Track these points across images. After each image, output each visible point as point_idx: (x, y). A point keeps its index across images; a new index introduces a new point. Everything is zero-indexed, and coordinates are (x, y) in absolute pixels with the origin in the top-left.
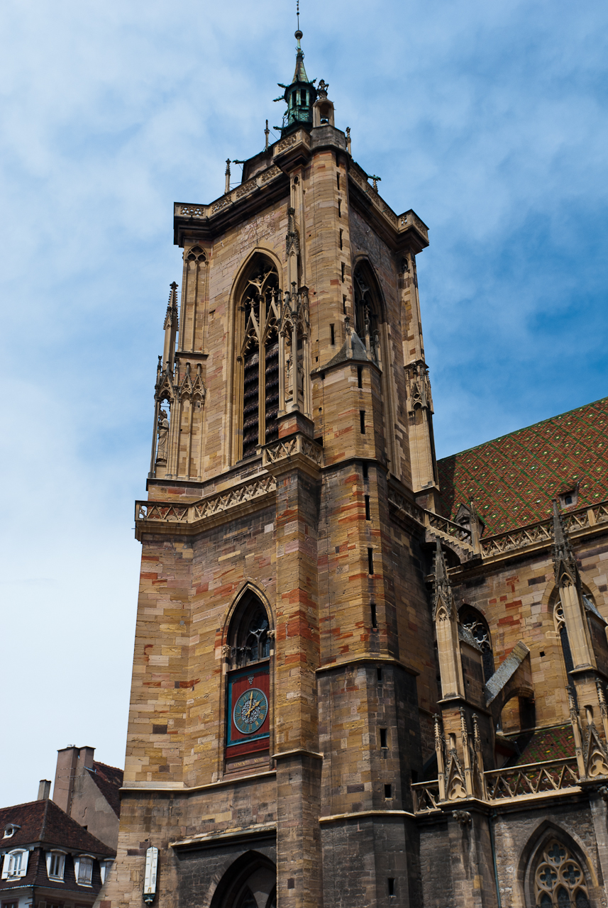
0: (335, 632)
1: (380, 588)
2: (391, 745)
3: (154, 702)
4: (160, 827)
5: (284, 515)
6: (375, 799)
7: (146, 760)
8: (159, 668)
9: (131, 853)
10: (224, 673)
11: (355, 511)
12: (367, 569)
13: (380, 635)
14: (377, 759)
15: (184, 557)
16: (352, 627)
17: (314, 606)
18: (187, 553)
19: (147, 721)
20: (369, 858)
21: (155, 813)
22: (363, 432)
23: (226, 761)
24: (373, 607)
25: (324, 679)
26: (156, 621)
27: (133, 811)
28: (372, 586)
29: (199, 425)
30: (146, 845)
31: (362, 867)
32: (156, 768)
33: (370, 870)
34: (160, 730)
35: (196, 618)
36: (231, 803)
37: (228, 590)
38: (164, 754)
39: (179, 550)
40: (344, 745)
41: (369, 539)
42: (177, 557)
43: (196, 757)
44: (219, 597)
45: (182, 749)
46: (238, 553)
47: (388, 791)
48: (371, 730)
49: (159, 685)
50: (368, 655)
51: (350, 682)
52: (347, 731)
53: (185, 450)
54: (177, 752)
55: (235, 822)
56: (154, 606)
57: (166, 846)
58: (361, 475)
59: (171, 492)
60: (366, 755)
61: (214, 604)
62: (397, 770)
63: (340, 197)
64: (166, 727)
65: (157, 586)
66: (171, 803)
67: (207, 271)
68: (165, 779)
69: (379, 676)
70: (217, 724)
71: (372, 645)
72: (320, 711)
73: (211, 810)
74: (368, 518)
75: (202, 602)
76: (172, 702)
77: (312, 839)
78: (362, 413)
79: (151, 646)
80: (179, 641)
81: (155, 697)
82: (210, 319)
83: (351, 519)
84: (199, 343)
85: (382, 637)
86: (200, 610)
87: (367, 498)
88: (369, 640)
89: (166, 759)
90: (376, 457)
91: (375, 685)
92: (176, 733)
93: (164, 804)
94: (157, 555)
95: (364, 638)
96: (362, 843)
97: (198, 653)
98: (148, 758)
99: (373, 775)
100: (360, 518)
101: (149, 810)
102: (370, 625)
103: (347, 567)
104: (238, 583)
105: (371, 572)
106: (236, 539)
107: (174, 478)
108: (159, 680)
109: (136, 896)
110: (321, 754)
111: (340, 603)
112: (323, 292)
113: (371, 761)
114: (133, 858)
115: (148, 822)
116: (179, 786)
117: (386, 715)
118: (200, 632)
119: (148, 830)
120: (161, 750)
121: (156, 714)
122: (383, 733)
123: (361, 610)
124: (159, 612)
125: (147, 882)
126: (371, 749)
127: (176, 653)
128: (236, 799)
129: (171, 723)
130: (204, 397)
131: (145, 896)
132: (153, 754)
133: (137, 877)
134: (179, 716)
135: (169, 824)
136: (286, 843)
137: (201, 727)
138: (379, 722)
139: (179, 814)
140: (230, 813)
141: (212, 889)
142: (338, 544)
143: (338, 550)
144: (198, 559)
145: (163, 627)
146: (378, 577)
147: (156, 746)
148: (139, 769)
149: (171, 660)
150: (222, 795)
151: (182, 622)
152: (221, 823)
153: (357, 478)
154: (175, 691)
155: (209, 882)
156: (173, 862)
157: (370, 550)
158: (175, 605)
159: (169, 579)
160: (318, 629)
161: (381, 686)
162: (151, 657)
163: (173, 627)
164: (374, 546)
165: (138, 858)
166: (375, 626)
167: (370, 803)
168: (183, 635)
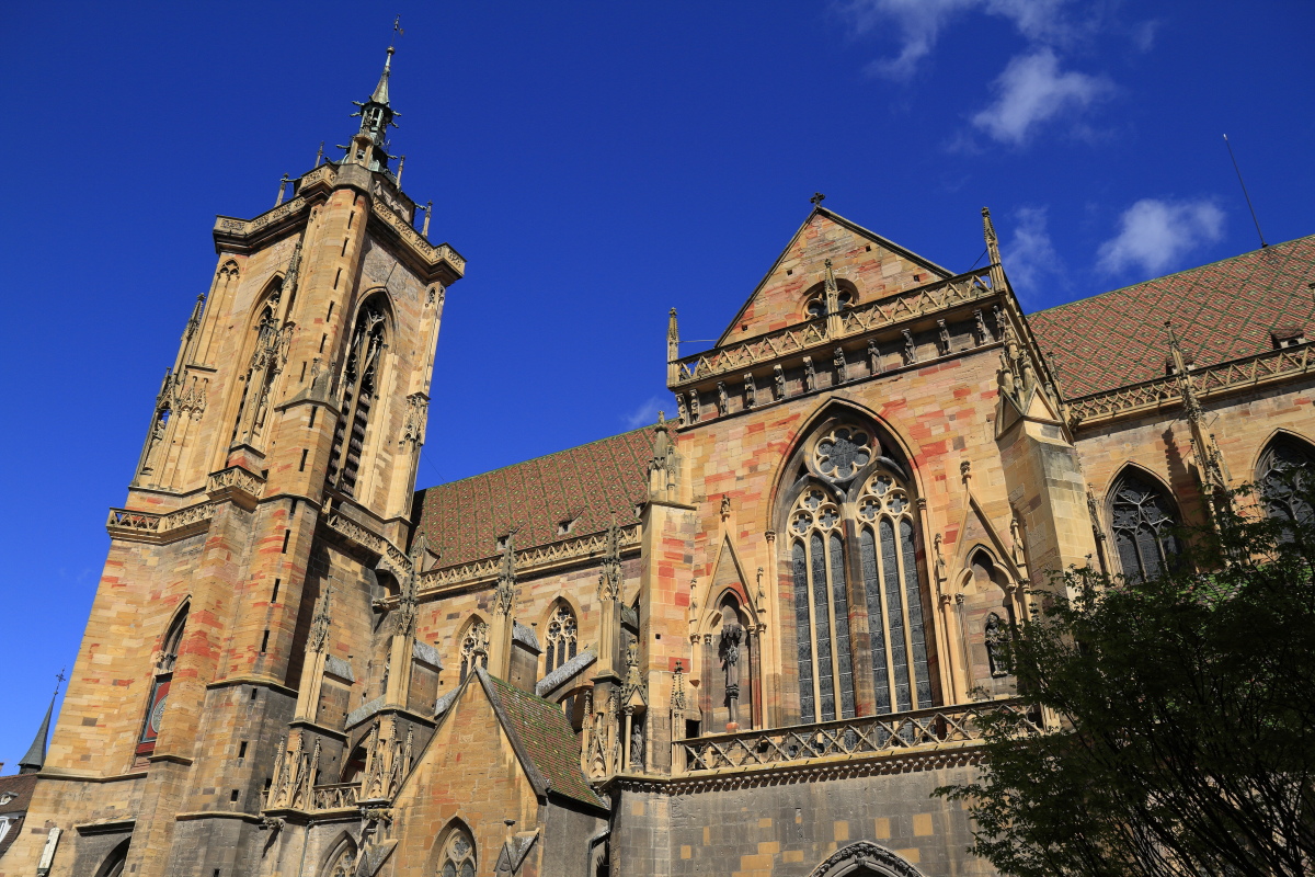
0: (231, 652)
1: (278, 615)
2: (249, 757)
3: (89, 697)
4: (68, 809)
5: (212, 541)
6: (220, 801)
7: (69, 749)
8: (100, 666)
9: (35, 831)
10: (154, 676)
11: (272, 544)
12: (271, 597)
13: (267, 658)
14: (232, 767)
15: (148, 564)
16: (245, 649)
17: (220, 626)
18: (152, 561)
19: (79, 714)
20: (202, 851)
21: (66, 797)
22: (301, 470)
23: (138, 755)
24: (267, 633)
25: (212, 691)
26: (109, 622)
27: (45, 794)
28: (271, 614)
29: (192, 438)
30: (50, 825)
31: (196, 858)
32: (79, 756)
33: (201, 861)
34: (89, 722)
35: (146, 623)
36: (130, 793)
37: (174, 600)
38: (88, 745)
39: (144, 557)
40: (210, 753)
41: (279, 571)
42: (142, 563)
43: (115, 750)
44: (166, 605)
45: (107, 741)
46: (189, 566)
47: (235, 795)
48: (233, 742)
49: (97, 681)
50: (250, 675)
51: (229, 698)
52: (215, 741)
53: (173, 461)
54: (102, 744)
55: (129, 810)
56: (109, 608)
57: (70, 827)
58: (288, 511)
59: (150, 501)
60: (223, 763)
61: (160, 612)
62: (248, 777)
63: (348, 236)
64: (95, 720)
65: (116, 589)
66: (85, 788)
67: (237, 286)
68: (84, 768)
69: (254, 694)
70: (139, 721)
71: (257, 668)
72: (202, 721)
73: (115, 798)
74: (284, 551)
75: (153, 608)
76: (107, 698)
77: (162, 831)
78: (306, 452)
79: (97, 645)
80: (127, 643)
81: (91, 692)
82: (227, 334)
83: (269, 551)
84: (212, 357)
85: (267, 661)
86: (150, 615)
87: (288, 532)
88: (255, 662)
89: (89, 749)
90: (307, 494)
91: (247, 703)
92: (104, 726)
93: (76, 788)
94: (123, 560)
95: (250, 660)
96: (201, 838)
97: (139, 656)
98: (72, 747)
99: (223, 781)
100: (277, 550)
101: (60, 794)
102: (259, 649)
103: (254, 595)
104: (182, 595)
105: (274, 598)
106: (191, 553)
107: (155, 489)
108: (96, 676)
109: (32, 869)
110: (192, 759)
111: (241, 626)
112: (305, 329)
113: (225, 769)
114: (35, 835)
115: (57, 804)
116: (98, 775)
117: (250, 731)
118: (145, 636)
119: (56, 811)
120: (86, 741)
121: (89, 707)
122: (244, 745)
123: (255, 634)
124: (112, 614)
125: (43, 859)
126: (229, 758)
127: (120, 654)
128: (134, 790)
129: (102, 716)
130: (202, 411)
131: (39, 870)
132: (77, 744)
133: (35, 853)
134: (110, 711)
135: (77, 808)
136: (139, 833)
137: (125, 723)
138: (242, 736)
139: (88, 799)
140: (127, 802)
141: (98, 866)
142: (254, 572)
143: (252, 579)
144: (160, 568)
145: (114, 628)
146: (279, 606)
147: (82, 736)
148: (62, 757)
149: (114, 659)
150: (124, 785)
151: (132, 625)
152: (119, 811)
153: (283, 513)
154: (112, 688)
155: (96, 861)
156: (74, 841)
157: (278, 581)
158: (131, 608)
159: (129, 583)
160: (220, 647)
161: (253, 704)
162: (96, 656)
163: (122, 629)
164: (282, 578)
165: (40, 837)
166: (264, 650)
167: (215, 804)
168: (131, 637)
